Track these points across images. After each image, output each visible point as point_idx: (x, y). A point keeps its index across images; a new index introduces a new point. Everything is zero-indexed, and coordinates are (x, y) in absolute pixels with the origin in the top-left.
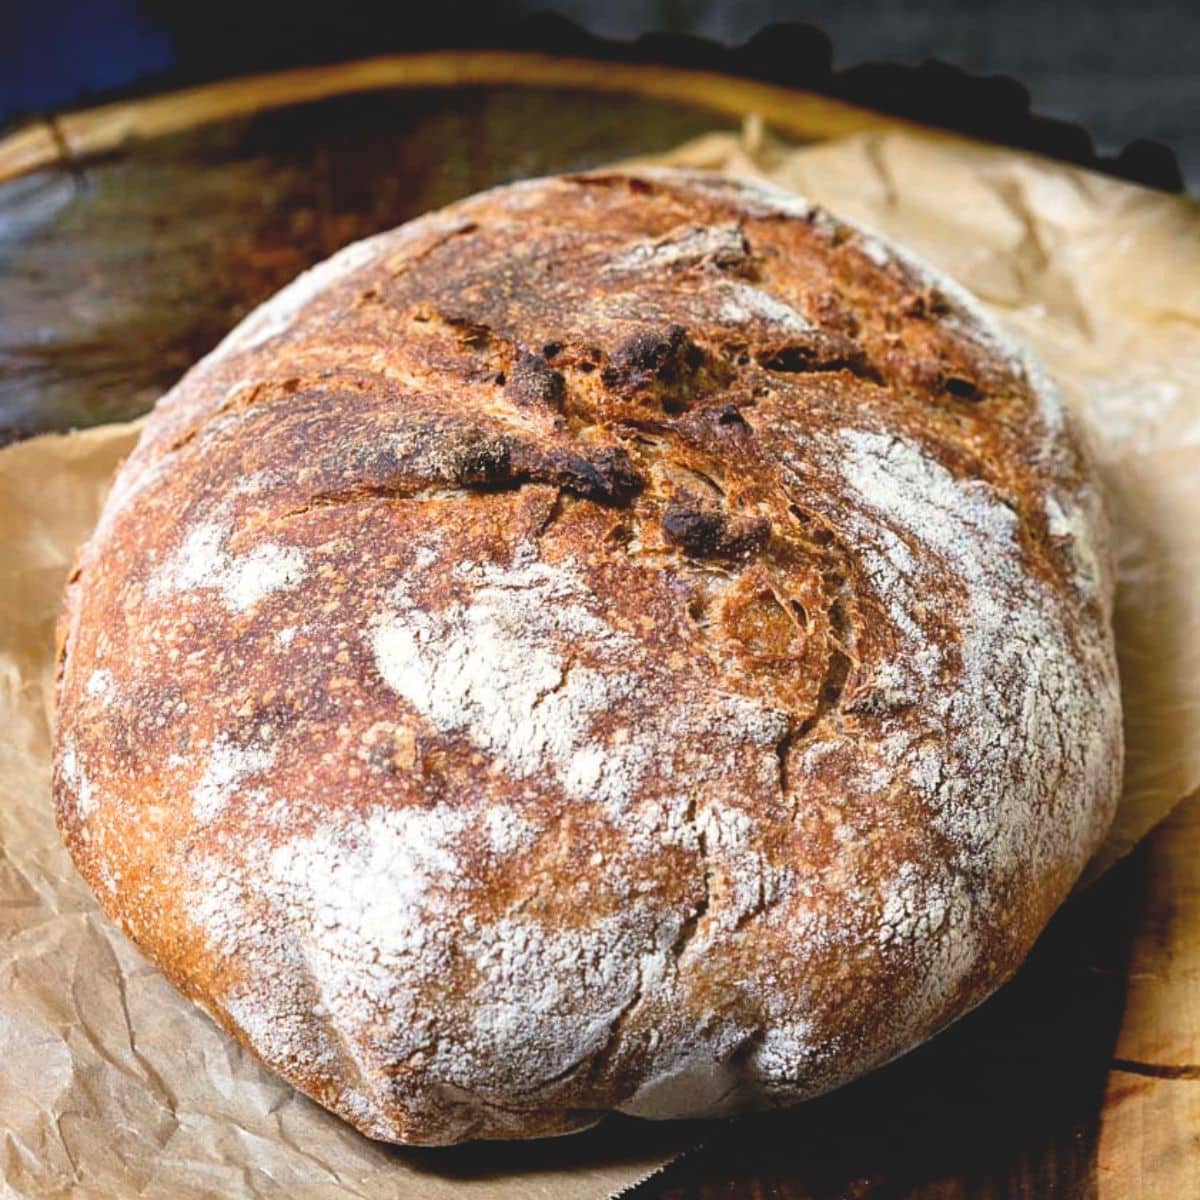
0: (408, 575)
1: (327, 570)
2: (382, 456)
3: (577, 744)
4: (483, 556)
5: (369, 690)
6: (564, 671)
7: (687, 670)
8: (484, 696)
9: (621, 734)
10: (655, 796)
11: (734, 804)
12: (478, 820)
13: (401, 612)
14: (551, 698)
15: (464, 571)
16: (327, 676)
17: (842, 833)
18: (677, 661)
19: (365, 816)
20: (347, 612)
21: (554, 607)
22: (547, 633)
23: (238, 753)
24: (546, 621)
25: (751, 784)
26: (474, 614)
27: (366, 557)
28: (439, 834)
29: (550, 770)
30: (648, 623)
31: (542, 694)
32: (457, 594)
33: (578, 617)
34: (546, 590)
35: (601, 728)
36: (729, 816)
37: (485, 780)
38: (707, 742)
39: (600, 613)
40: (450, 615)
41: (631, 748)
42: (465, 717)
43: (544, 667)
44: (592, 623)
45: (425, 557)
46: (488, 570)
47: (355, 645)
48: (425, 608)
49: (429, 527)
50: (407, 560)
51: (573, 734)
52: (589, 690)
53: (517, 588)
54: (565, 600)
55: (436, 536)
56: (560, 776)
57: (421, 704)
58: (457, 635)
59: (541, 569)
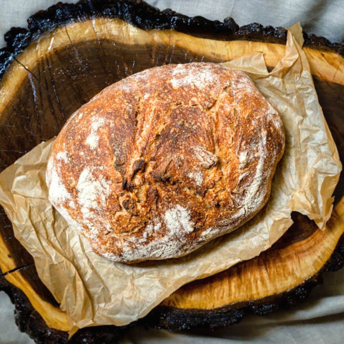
0: (98, 167)
1: (95, 153)
2: (115, 149)
3: (87, 208)
4: (105, 177)
5: (78, 174)
6: (95, 200)
7: (107, 216)
8: (84, 191)
9: (93, 212)
10: (90, 221)
11: (98, 230)
12: (71, 200)
13: (90, 171)
14: (90, 201)
15: (101, 176)
16: (77, 165)
17: (108, 245)
18: (108, 213)
19: (63, 184)
20: (88, 162)
21: (102, 194)
22: (98, 194)
23: (66, 156)
24: (100, 193)
25: (102, 231)
26: (94, 182)
27: (98, 158)
28: (66, 196)
29: (82, 206)
30: (110, 207)
31: (90, 199)
32: (97, 178)
33: (103, 198)
34: (104, 190)
35: (91, 210)
36: (96, 230)
37: (75, 198)
38: (101, 223)
39: (106, 200)
40: (93, 179)
41: (92, 215)
42: (81, 191)
43: (94, 197)
44: (104, 199)
45: (101, 168)
46: (103, 180)
47: (83, 167)
48: (93, 174)
49: (106, 166)
50: (100, 165)
51: (88, 206)
52: (95, 205)
53: (102, 186)
54: (104, 194)
55: (105, 168)
56: (82, 208)
57: (79, 183)
58: (90, 182)
59: (108, 187)
